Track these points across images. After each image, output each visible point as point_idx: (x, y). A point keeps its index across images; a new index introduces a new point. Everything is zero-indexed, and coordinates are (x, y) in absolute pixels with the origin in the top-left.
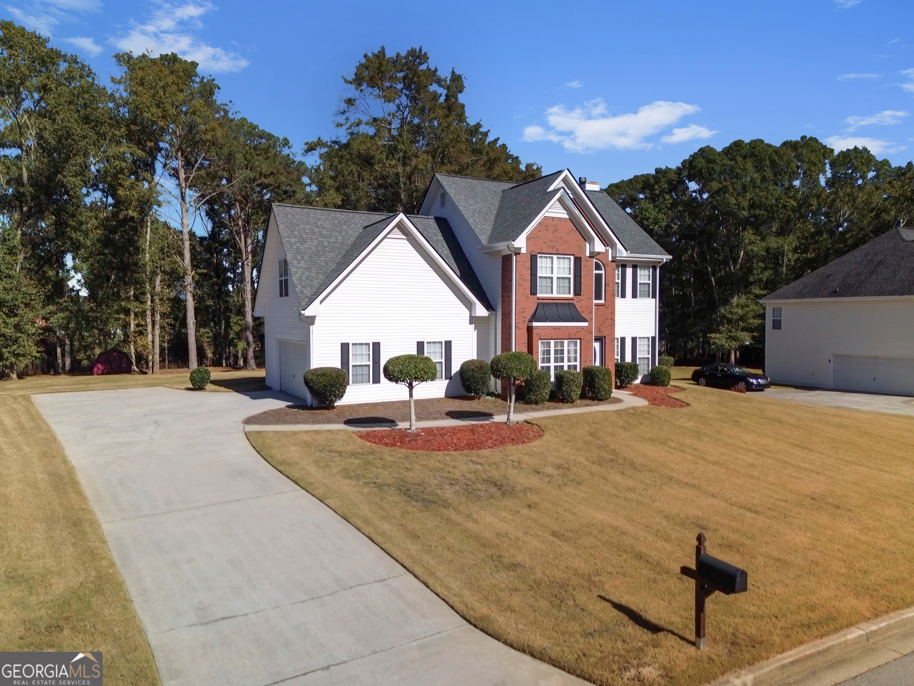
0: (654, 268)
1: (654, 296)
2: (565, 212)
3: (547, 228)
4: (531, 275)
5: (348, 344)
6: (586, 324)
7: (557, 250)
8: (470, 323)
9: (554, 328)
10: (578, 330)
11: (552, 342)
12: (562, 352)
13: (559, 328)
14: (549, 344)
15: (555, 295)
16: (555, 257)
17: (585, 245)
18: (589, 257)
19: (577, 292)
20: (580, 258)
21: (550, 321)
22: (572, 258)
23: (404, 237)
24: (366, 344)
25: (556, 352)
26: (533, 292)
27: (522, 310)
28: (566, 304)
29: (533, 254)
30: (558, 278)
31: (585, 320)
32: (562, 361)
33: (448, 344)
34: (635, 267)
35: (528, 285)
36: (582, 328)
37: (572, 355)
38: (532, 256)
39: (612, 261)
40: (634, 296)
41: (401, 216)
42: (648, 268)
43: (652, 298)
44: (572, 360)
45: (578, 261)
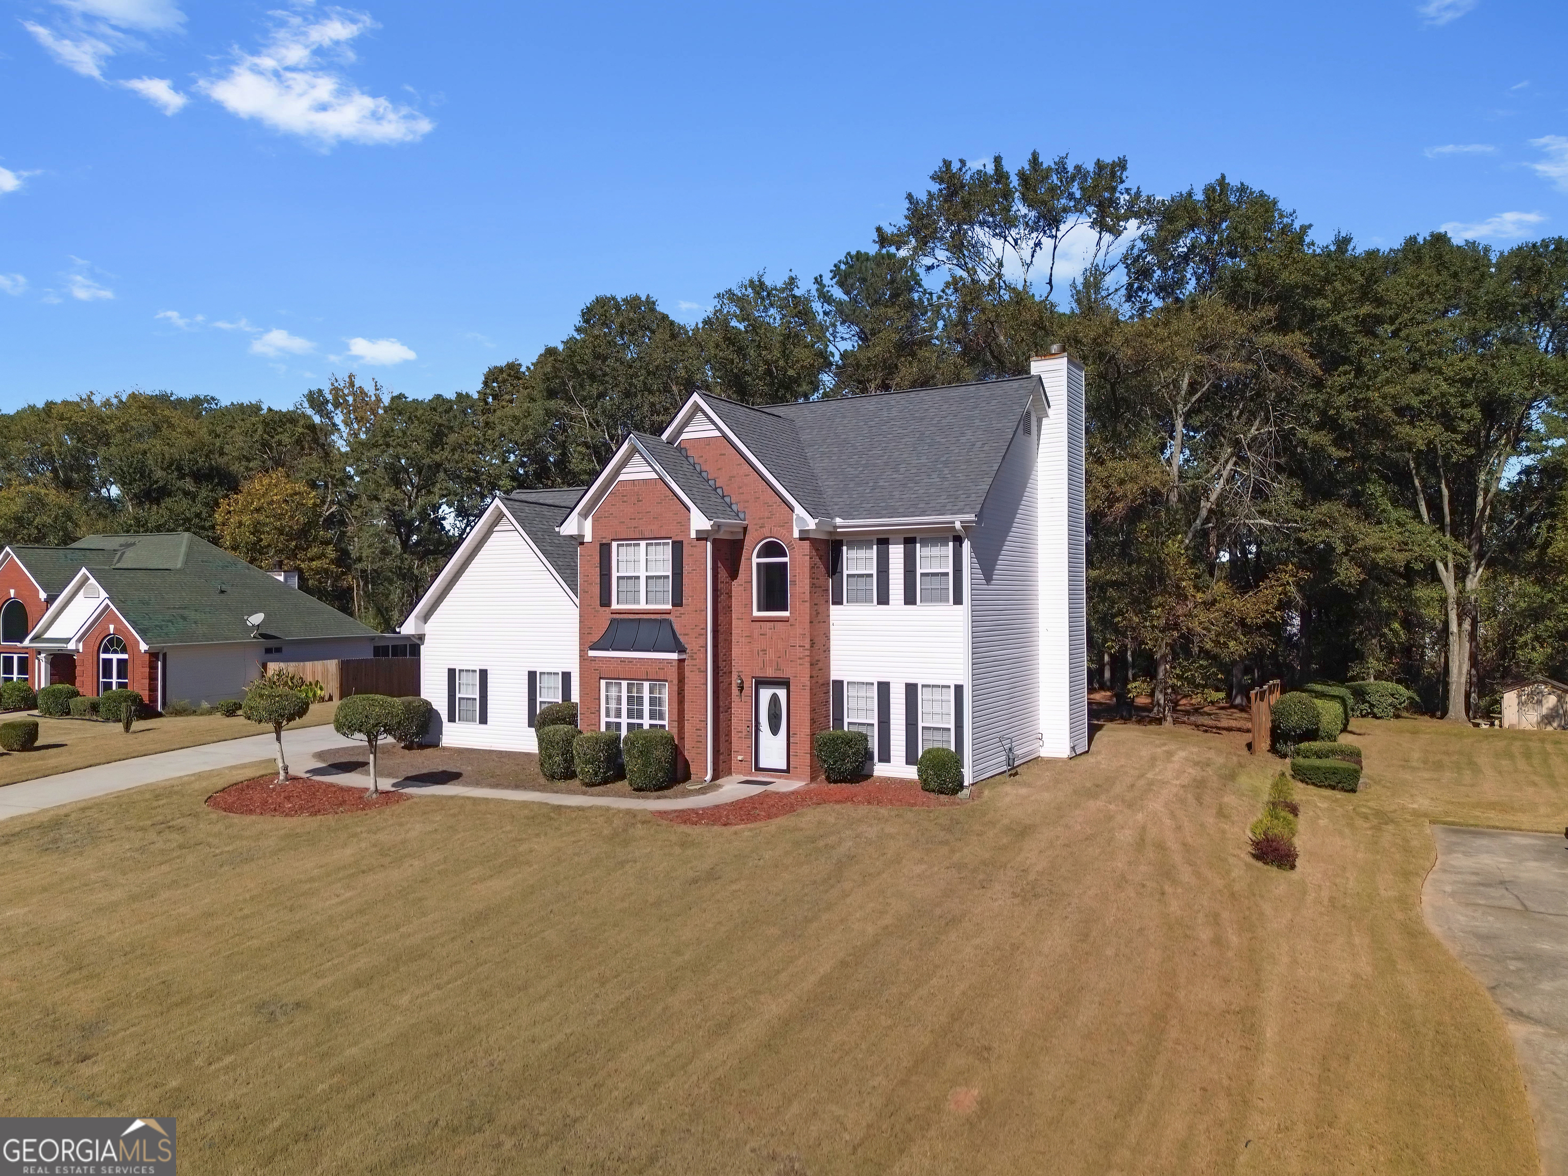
0: (960, 539)
1: (959, 601)
2: (651, 469)
3: (626, 499)
4: (601, 575)
5: (455, 670)
6: (675, 656)
7: (642, 533)
9: (622, 660)
11: (624, 684)
12: (640, 700)
14: (618, 686)
15: (643, 605)
16: (643, 544)
17: (690, 520)
18: (698, 539)
19: (677, 602)
20: (681, 542)
21: (613, 650)
22: (669, 542)
23: (514, 528)
24: (473, 671)
25: (630, 699)
26: (605, 601)
29: (604, 541)
30: (648, 578)
31: (679, 649)
32: (640, 716)
33: (568, 678)
34: (909, 542)
35: (596, 590)
36: (669, 662)
37: (657, 708)
38: (602, 545)
39: (801, 539)
40: (910, 599)
42: (944, 540)
43: (956, 603)
44: (658, 716)
45: (678, 548)
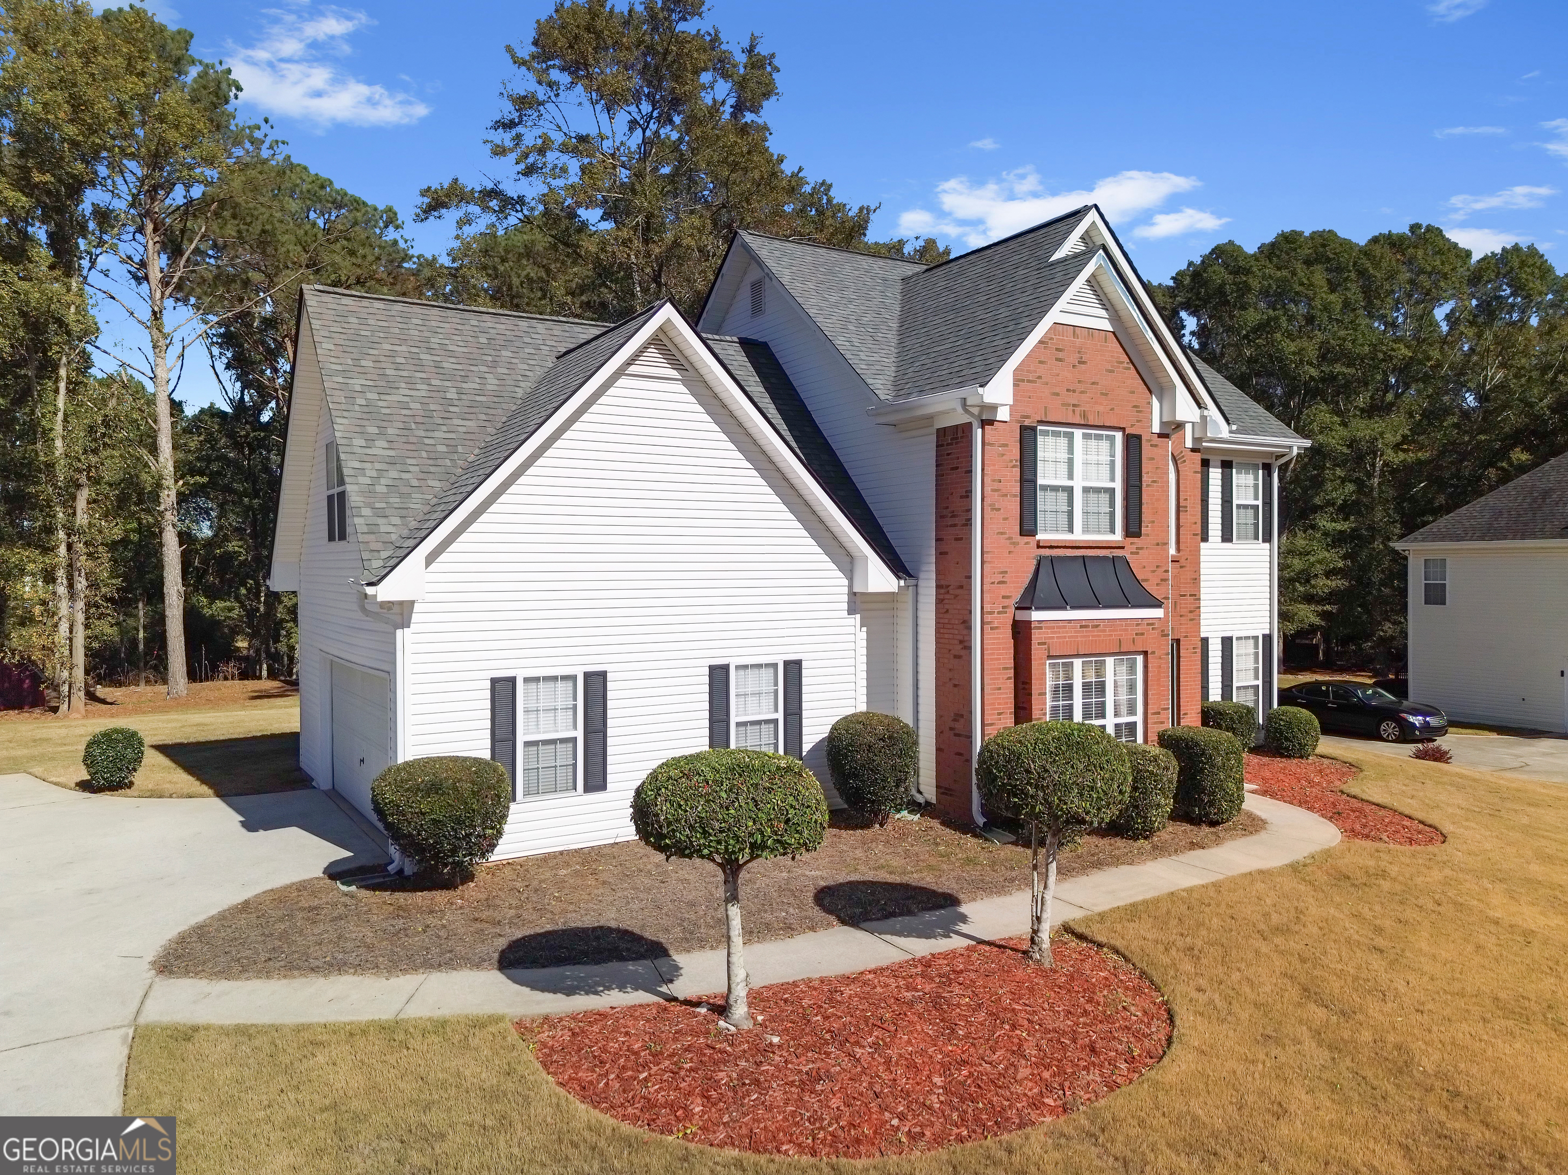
0: (1267, 468)
1: (1268, 538)
2: (1103, 313)
3: (1060, 355)
4: (1022, 481)
5: (512, 680)
6: (1158, 613)
7: (1084, 415)
8: (851, 611)
9: (1084, 625)
10: (1140, 629)
11: (1078, 663)
12: (1101, 688)
13: (1096, 624)
14: (1069, 667)
15: (1078, 535)
16: (1078, 433)
17: (1150, 404)
18: (1160, 435)
19: (1133, 528)
20: (1139, 437)
21: (1074, 608)
22: (1119, 436)
23: (674, 373)
24: (565, 678)
25: (1086, 686)
26: (1028, 527)
27: (999, 578)
28: (1105, 558)
29: (1027, 423)
30: (1086, 490)
31: (1157, 604)
32: (1102, 713)
33: (793, 670)
34: (1227, 465)
35: (1013, 506)
36: (1150, 622)
37: (1123, 697)
38: (1023, 429)
39: (1193, 450)
40: (1227, 537)
41: (667, 313)
42: (1255, 467)
43: (1264, 541)
44: (1124, 709)
45: (1133, 444)
